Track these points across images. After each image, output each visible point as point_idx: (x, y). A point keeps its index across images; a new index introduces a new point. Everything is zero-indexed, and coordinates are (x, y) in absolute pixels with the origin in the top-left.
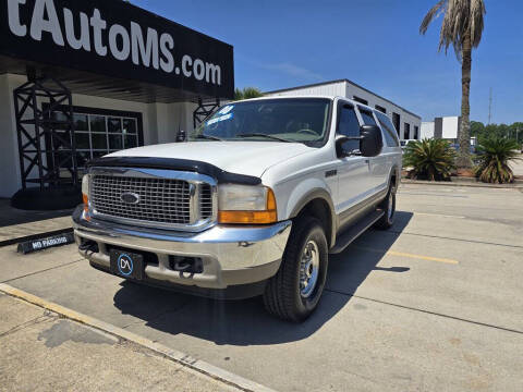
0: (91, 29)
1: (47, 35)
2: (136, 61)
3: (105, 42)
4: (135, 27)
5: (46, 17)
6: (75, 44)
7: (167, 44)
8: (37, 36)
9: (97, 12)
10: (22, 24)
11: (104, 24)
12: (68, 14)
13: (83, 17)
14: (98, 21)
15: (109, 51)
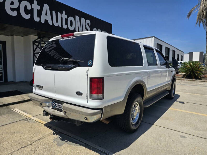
1: (46, 21)
2: (77, 30)
3: (66, 23)
4: (77, 17)
5: (46, 14)
6: (56, 24)
7: (88, 24)
8: (43, 21)
9: (64, 12)
10: (38, 17)
12: (54, 13)
13: (59, 14)
14: (64, 16)
15: (68, 27)
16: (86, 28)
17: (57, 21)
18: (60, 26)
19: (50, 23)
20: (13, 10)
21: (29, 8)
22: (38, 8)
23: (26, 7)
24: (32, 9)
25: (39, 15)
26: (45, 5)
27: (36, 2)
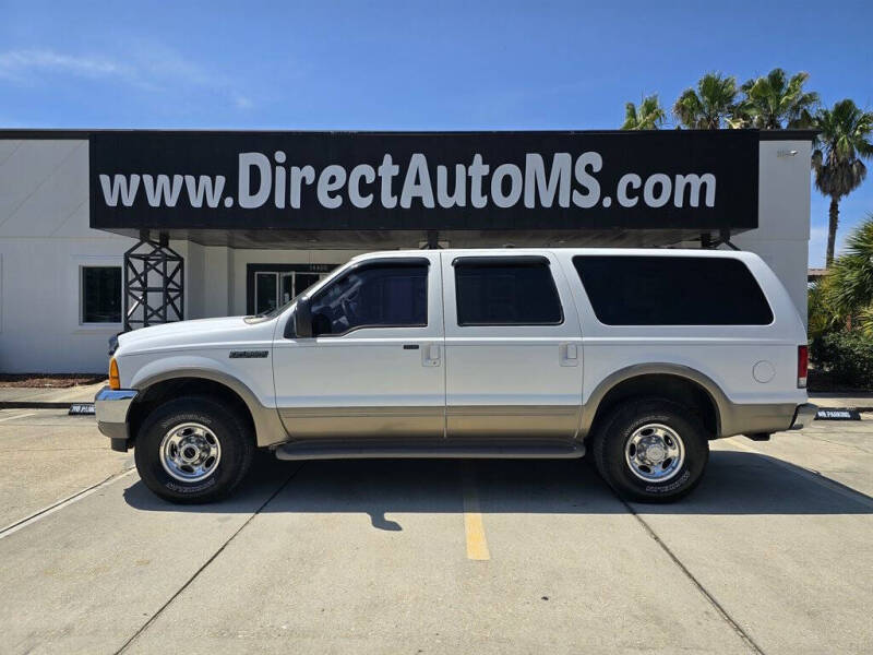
0: (469, 180)
1: (417, 201)
2: (530, 203)
3: (486, 191)
4: (533, 159)
5: (417, 182)
6: (446, 202)
7: (589, 169)
8: (406, 203)
9: (478, 158)
11: (486, 169)
12: (442, 171)
13: (460, 168)
14: (479, 168)
15: (490, 200)
16: (576, 185)
17: (451, 192)
18: (462, 203)
19: (429, 203)
20: (332, 194)
21: (370, 180)
22: (395, 170)
23: (363, 179)
24: (378, 179)
25: (397, 189)
26: (415, 156)
27: (388, 158)
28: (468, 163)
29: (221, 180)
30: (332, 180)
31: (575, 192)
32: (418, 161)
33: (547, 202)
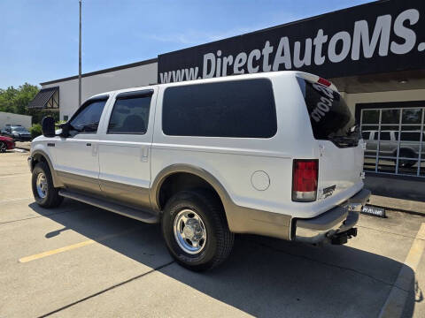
0: (314, 47)
1: (282, 66)
2: (355, 57)
3: (325, 52)
5: (283, 54)
6: (299, 64)
8: (276, 68)
9: (321, 32)
12: (297, 45)
13: (308, 41)
14: (321, 38)
15: (327, 59)
16: (394, 38)
17: (302, 57)
18: (308, 63)
19: (288, 66)
20: (240, 69)
21: (258, 58)
22: (271, 50)
23: (255, 58)
24: (262, 56)
26: (283, 39)
27: (268, 43)
28: (313, 36)
29: (197, 69)
30: (241, 61)
31: (393, 43)
32: (284, 41)
33: (368, 54)
